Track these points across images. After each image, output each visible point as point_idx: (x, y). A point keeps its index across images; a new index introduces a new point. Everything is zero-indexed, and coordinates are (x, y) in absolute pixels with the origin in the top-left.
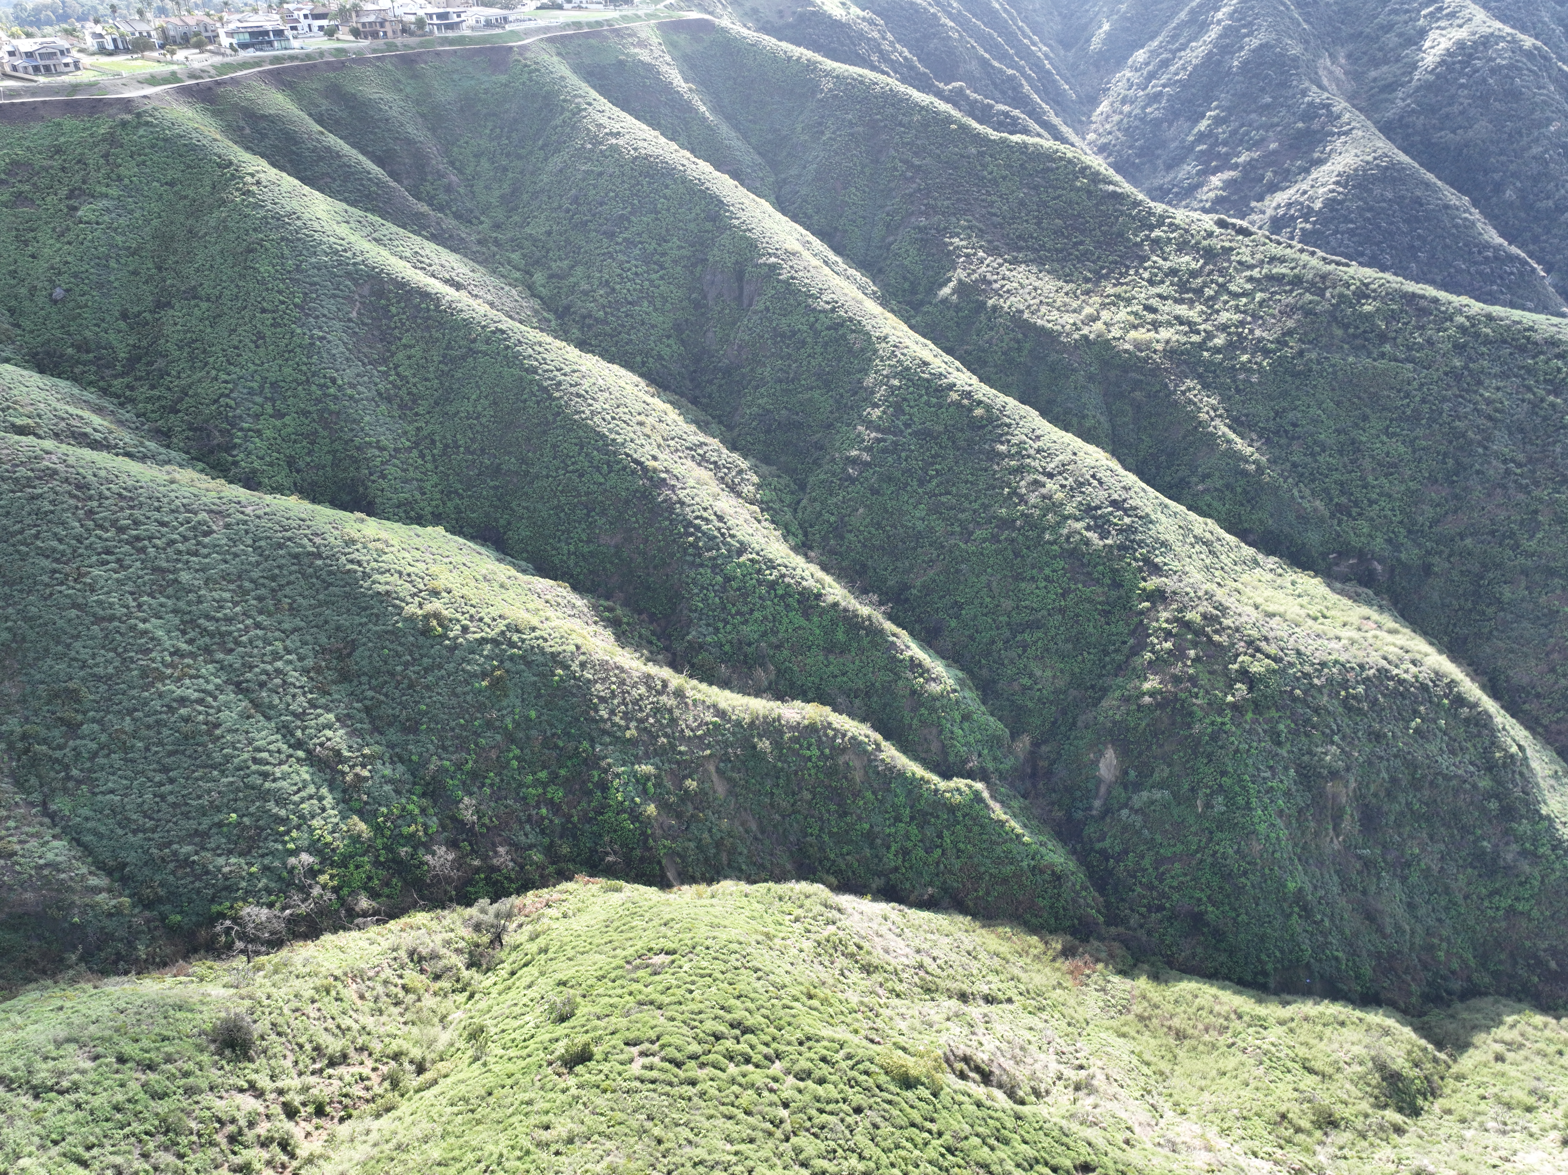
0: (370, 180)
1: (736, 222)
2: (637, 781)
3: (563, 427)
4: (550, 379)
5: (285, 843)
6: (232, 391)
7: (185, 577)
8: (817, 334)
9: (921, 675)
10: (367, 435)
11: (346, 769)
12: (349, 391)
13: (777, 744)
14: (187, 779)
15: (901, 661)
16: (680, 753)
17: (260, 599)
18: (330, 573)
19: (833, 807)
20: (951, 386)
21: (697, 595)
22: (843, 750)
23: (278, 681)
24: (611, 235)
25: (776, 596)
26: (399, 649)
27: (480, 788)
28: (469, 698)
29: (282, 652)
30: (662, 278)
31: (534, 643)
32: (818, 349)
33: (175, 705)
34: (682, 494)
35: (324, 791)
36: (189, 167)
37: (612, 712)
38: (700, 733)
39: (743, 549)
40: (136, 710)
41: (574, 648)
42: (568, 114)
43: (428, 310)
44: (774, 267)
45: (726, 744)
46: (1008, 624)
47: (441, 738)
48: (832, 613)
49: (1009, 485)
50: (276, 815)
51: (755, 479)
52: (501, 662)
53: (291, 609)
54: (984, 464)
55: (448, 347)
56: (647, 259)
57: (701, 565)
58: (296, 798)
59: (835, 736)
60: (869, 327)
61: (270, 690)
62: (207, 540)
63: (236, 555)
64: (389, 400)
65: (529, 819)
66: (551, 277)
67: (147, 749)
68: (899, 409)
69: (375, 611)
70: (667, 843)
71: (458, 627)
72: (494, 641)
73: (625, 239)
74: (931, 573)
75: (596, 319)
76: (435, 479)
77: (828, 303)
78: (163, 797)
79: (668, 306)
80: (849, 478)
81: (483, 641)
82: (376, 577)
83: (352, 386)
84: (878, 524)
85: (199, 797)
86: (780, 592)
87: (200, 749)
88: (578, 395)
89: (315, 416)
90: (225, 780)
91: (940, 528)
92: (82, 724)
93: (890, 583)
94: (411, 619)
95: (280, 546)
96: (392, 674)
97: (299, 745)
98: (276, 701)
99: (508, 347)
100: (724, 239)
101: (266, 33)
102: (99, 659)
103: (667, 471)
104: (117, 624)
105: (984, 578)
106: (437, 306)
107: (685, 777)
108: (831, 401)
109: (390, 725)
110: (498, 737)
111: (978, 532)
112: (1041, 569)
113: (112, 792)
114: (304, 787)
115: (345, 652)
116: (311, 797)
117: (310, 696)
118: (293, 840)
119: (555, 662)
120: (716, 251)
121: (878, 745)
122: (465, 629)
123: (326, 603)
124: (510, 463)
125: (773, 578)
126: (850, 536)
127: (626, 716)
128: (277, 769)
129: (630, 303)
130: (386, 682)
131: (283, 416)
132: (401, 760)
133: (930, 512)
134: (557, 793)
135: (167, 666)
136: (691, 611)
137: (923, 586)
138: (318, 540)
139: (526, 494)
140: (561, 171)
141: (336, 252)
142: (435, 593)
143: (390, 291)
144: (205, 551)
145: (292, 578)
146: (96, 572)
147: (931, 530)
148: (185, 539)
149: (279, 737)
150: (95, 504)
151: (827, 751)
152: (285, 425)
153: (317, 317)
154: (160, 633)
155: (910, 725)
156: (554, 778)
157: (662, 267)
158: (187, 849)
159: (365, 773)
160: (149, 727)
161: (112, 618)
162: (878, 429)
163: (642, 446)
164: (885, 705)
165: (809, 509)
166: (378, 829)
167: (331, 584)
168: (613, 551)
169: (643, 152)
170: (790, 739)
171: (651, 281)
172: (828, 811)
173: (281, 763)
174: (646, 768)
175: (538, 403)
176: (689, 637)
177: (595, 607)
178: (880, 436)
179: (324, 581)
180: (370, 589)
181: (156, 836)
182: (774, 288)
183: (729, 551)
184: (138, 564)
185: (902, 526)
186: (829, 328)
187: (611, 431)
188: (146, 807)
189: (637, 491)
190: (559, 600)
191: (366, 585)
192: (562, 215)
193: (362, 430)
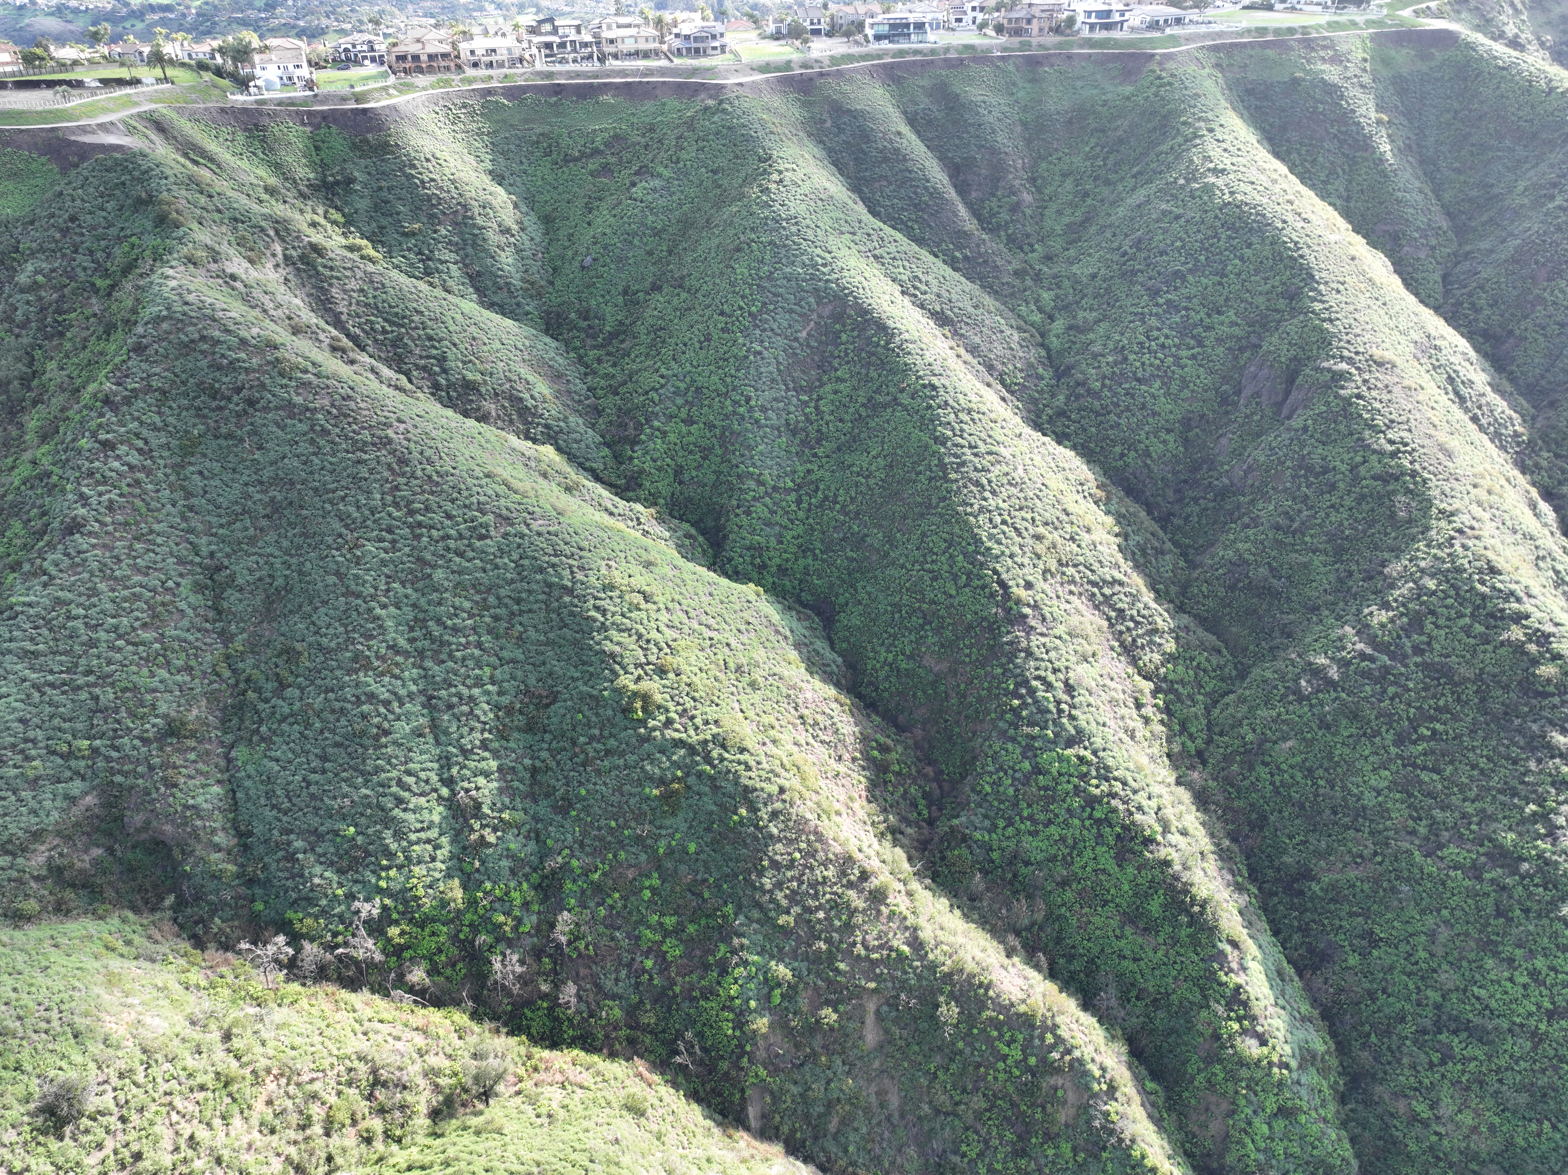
0: (926, 188)
1: (1318, 306)
2: (766, 980)
3: (941, 515)
4: (956, 456)
5: (380, 878)
6: (662, 386)
7: (439, 575)
8: (1356, 479)
9: (1239, 1019)
10: (754, 465)
11: (477, 826)
12: (757, 415)
13: (969, 1018)
14: (336, 775)
15: (1221, 984)
16: (837, 970)
17: (496, 618)
18: (572, 614)
19: (1009, 1136)
20: (1519, 618)
21: (991, 774)
22: (1055, 1070)
23: (465, 708)
24: (1154, 293)
25: (1090, 817)
26: (594, 719)
27: (599, 904)
28: (632, 801)
29: (486, 679)
30: (1193, 357)
31: (733, 767)
32: (1348, 502)
33: (363, 698)
34: (1036, 641)
35: (444, 840)
36: (737, 157)
37: (779, 885)
38: (875, 956)
39: (1079, 738)
40: (332, 691)
41: (774, 789)
42: (1180, 139)
43: (878, 345)
44: (1339, 377)
45: (903, 985)
46: (1438, 1007)
47: (584, 833)
48: (1156, 872)
49: (1541, 801)
50: (387, 846)
51: (1170, 646)
52: (687, 774)
53: (519, 638)
54: (1515, 751)
55: (878, 391)
56: (1184, 330)
57: (1013, 740)
58: (413, 837)
59: (1052, 1047)
60: (1435, 492)
61: (454, 715)
62: (478, 544)
63: (497, 567)
64: (794, 433)
65: (629, 965)
66: (1070, 327)
67: (322, 732)
68: (1416, 623)
69: (591, 669)
70: (763, 1073)
71: (662, 718)
72: (691, 749)
73: (1169, 302)
74: (1352, 874)
75: (1089, 390)
76: (800, 530)
77: (1391, 442)
78: (309, 784)
79: (1186, 393)
80: (1297, 692)
81: (679, 743)
82: (613, 633)
83: (764, 409)
84: (1310, 770)
85: (335, 798)
86: (1097, 814)
87: (360, 751)
88: (978, 484)
89: (717, 431)
90: (364, 791)
91: (1399, 813)
92: (290, 686)
93: (1287, 859)
94: (619, 692)
95: (541, 570)
96: (574, 744)
97: (449, 782)
98: (453, 729)
99: (930, 407)
100: (1292, 326)
101: (907, 25)
102: (331, 631)
103: (1035, 607)
104: (359, 601)
105: (1430, 921)
106: (888, 343)
107: (828, 1003)
108: (1332, 577)
109: (547, 796)
110: (643, 857)
111: (1453, 849)
112: (1532, 954)
113: (277, 760)
114: (429, 828)
115: (545, 701)
116: (428, 841)
117: (486, 735)
118: (388, 878)
119: (746, 798)
120: (1275, 339)
121: (1112, 1089)
122: (669, 723)
123: (554, 643)
124: (876, 537)
125: (1097, 792)
126: (1263, 772)
127: (794, 897)
128: (414, 800)
129: (1138, 380)
130: (565, 749)
131: (693, 423)
132: (537, 839)
133: (1394, 785)
134: (673, 950)
135: (378, 658)
136: (973, 790)
137: (1333, 886)
138: (580, 576)
139: (876, 577)
140: (1139, 206)
141: (815, 266)
142: (662, 671)
143: (849, 317)
144: (471, 554)
145: (535, 607)
146: (369, 547)
147: (1384, 812)
148: (461, 537)
149: (436, 766)
150: (404, 480)
151: (1032, 1061)
152: (689, 433)
153: (764, 330)
154: (390, 623)
155: (1193, 1078)
156: (678, 931)
157: (1200, 344)
158: (299, 844)
159: (491, 839)
160: (333, 711)
161: (358, 596)
162: (1372, 641)
163: (1021, 566)
164: (1172, 1031)
165: (1231, 710)
166: (472, 903)
167: (566, 626)
168: (931, 678)
169: (1239, 197)
170: (990, 1019)
171: (1177, 358)
172: (1001, 1137)
173: (422, 794)
174: (782, 971)
175: (930, 479)
176: (956, 822)
177: (864, 739)
178: (1369, 651)
179: (562, 620)
180: (599, 643)
181: (285, 819)
182: (1327, 404)
183: (1056, 735)
184: (407, 549)
185: (1344, 788)
186: (1375, 478)
187: (991, 537)
188: (291, 787)
189: (984, 619)
190: (819, 718)
191: (598, 638)
192: (1116, 258)
193: (752, 458)
